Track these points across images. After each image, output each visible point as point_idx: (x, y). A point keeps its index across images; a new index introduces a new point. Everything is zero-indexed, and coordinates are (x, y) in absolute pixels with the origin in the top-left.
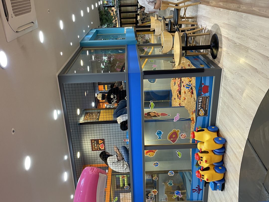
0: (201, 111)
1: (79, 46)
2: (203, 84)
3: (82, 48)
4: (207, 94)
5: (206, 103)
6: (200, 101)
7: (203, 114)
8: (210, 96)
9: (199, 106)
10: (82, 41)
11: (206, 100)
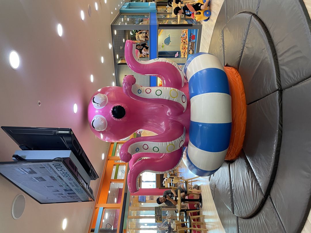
0: (190, 51)
1: (119, 12)
2: (192, 34)
3: (121, 13)
4: (194, 41)
5: (193, 46)
6: (190, 44)
7: (192, 53)
8: (196, 42)
9: (190, 48)
10: (121, 9)
11: (194, 44)
